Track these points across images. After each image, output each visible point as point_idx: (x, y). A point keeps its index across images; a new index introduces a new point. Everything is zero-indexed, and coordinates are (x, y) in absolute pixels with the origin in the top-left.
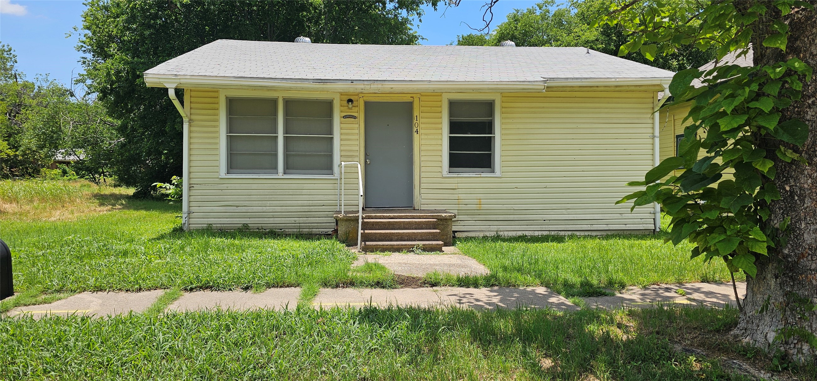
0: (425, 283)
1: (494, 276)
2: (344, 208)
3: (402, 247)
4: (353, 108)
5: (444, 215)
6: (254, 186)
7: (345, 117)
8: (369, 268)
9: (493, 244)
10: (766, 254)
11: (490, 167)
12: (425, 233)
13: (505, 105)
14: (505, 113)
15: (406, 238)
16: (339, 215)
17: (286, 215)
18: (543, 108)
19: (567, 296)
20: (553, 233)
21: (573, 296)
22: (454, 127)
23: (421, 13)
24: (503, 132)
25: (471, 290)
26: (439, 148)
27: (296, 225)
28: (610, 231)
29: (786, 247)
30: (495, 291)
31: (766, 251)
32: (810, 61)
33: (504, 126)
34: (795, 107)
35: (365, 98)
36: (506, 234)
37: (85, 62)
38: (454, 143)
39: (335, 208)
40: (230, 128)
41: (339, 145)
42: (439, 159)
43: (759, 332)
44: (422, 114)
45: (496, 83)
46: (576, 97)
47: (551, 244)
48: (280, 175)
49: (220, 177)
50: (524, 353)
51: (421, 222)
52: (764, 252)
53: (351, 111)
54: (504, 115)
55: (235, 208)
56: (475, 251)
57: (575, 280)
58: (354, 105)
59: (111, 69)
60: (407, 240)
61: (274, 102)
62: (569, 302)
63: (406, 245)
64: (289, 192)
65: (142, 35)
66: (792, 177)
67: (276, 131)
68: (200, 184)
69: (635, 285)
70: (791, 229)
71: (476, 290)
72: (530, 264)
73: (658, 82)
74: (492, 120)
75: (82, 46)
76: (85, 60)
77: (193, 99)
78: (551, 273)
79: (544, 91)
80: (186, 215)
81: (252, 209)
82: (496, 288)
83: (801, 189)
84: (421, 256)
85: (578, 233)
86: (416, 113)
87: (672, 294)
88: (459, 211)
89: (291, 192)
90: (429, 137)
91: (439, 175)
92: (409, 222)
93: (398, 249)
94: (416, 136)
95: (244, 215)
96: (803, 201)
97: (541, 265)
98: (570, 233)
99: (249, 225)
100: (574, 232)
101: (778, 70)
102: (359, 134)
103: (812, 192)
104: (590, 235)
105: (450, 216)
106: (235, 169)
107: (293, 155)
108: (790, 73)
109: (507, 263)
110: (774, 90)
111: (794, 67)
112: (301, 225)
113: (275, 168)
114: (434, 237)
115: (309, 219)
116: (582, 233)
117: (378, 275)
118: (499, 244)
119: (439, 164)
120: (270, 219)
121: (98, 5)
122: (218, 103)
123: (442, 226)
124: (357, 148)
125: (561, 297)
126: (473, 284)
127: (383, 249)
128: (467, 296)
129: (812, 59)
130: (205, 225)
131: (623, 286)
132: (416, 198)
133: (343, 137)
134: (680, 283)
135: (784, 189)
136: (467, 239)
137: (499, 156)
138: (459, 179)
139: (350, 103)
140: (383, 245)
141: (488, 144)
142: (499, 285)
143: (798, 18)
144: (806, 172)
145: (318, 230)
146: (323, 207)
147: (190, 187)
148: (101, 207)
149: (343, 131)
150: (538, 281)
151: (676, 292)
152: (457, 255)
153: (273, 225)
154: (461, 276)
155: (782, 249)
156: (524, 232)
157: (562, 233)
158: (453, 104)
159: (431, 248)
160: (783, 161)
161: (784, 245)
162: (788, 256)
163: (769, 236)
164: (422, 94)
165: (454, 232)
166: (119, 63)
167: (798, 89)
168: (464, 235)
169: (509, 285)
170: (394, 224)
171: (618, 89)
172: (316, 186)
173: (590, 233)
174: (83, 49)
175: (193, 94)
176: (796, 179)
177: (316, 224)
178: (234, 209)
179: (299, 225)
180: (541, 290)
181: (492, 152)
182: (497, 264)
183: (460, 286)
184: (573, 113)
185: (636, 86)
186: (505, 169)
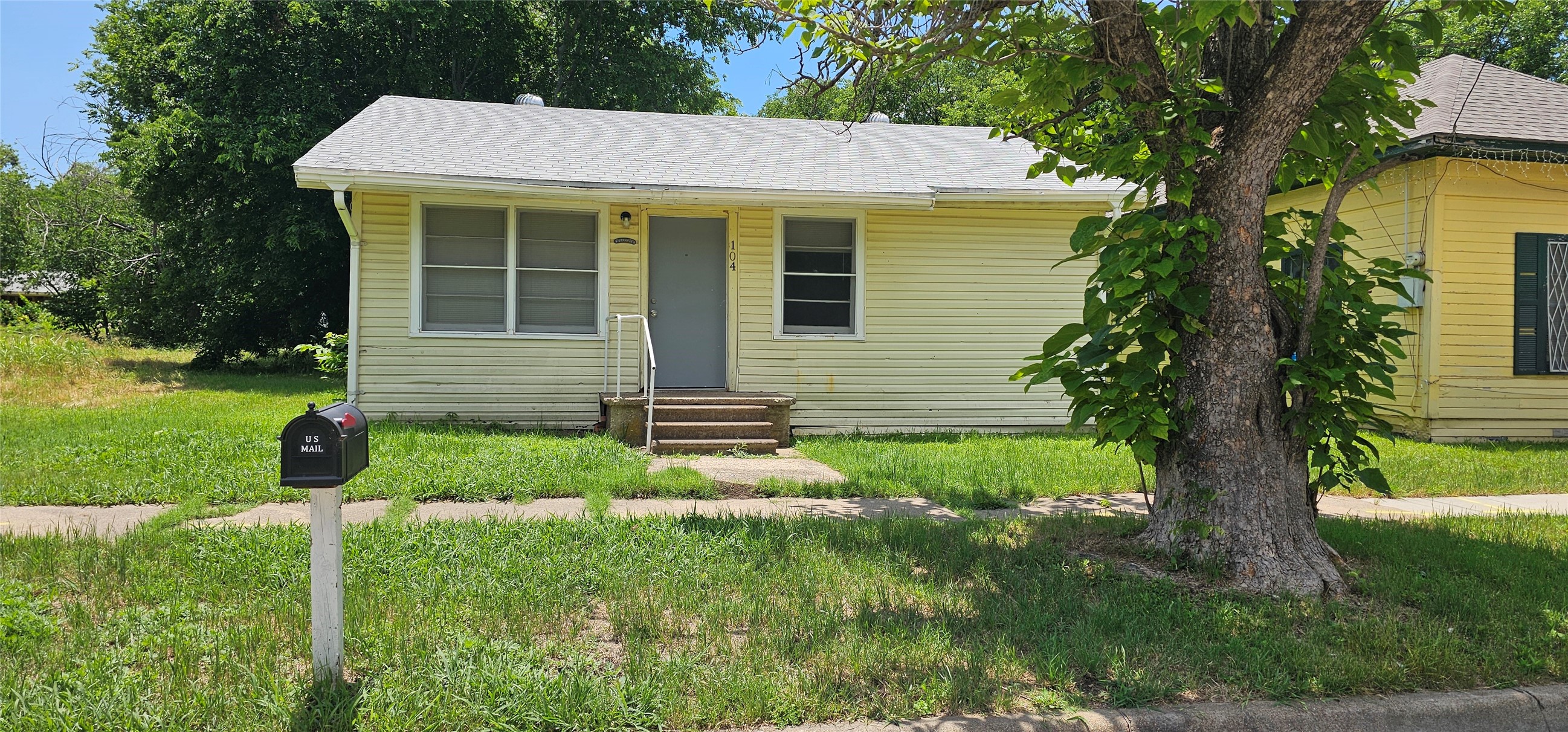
0: (758, 493)
1: (855, 484)
2: (621, 389)
3: (715, 447)
4: (631, 227)
5: (776, 399)
6: (468, 351)
7: (616, 241)
8: (675, 473)
9: (852, 445)
10: (1167, 439)
11: (848, 325)
12: (750, 426)
13: (871, 227)
14: (872, 241)
15: (720, 434)
16: (613, 399)
17: (518, 398)
18: (931, 233)
19: (952, 508)
20: (943, 430)
21: (960, 507)
22: (792, 260)
23: (728, 47)
24: (869, 270)
25: (823, 501)
26: (769, 294)
28: (1030, 428)
29: (1191, 431)
30: (856, 503)
31: (1167, 435)
32: (1221, 216)
33: (869, 261)
34: (1204, 270)
35: (650, 212)
36: (871, 430)
37: (96, 113)
38: (791, 286)
39: (599, 389)
40: (428, 256)
41: (607, 285)
42: (768, 310)
43: (1163, 532)
44: (741, 239)
45: (858, 195)
46: (981, 217)
47: (938, 444)
48: (511, 333)
49: (411, 335)
50: (893, 559)
51: (742, 410)
52: (1165, 436)
53: (626, 231)
54: (870, 244)
55: (435, 386)
56: (825, 454)
57: (966, 488)
58: (632, 221)
59: (168, 136)
60: (722, 438)
61: (501, 215)
62: (954, 514)
63: (721, 444)
64: (524, 361)
65: (223, 73)
66: (1198, 351)
67: (503, 261)
68: (377, 347)
69: (1047, 496)
70: (1196, 411)
71: (830, 501)
72: (905, 468)
73: (1104, 199)
74: (851, 250)
75: (90, 83)
76: (94, 110)
77: (367, 208)
78: (934, 479)
79: (932, 208)
80: (354, 397)
81: (464, 388)
82: (857, 499)
83: (1206, 364)
84: (744, 461)
85: (981, 430)
86: (732, 237)
87: (1094, 506)
88: (799, 395)
89: (527, 361)
90: (753, 275)
91: (768, 336)
92: (724, 410)
93: (709, 451)
94: (732, 275)
95: (450, 398)
96: (1208, 378)
97: (921, 470)
98: (969, 430)
99: (458, 414)
100: (974, 429)
101: (1181, 228)
102: (640, 269)
103: (1218, 368)
104: (999, 431)
105: (787, 401)
106: (434, 322)
107: (531, 301)
108: (1193, 232)
109: (873, 467)
110: (1176, 251)
111: (1198, 225)
112: (544, 414)
113: (501, 321)
114: (763, 433)
115: (557, 405)
116: (987, 431)
117: (691, 482)
118: (859, 445)
119: (768, 319)
120: (493, 405)
121: (125, 9)
122: (408, 215)
123: (775, 417)
124: (636, 291)
125: (944, 509)
126: (826, 494)
127: (687, 451)
128: (818, 507)
129: (1223, 215)
130: (385, 414)
131: (1030, 497)
132: (730, 372)
133: (614, 273)
134: (1107, 493)
135: (1191, 364)
136: (812, 438)
137: (863, 308)
138: (798, 343)
139: (626, 219)
140: (686, 444)
141: (845, 288)
142: (862, 495)
143: (1209, 166)
144: (1212, 346)
145: (571, 423)
146: (581, 386)
147: (361, 352)
148: (145, 385)
149: (614, 264)
150: (915, 490)
151: (1099, 504)
152: (799, 460)
153: (497, 414)
154: (808, 484)
155: (1187, 434)
156: (898, 428)
157: (956, 430)
158: (791, 226)
159: (759, 449)
160: (1187, 332)
161: (1189, 429)
162: (1193, 441)
163: (1173, 418)
164: (743, 208)
165: (793, 427)
166: (182, 123)
167: (1202, 251)
168: (806, 432)
169: (876, 495)
170: (700, 413)
171: (1044, 207)
172: (568, 352)
173: (998, 430)
174: (92, 89)
175: (367, 198)
176: (1202, 353)
177: (568, 414)
178: (433, 388)
179: (540, 414)
180: (919, 501)
181: (851, 302)
182: (858, 469)
183: (807, 496)
184: (977, 242)
185: (1072, 203)
186: (871, 329)
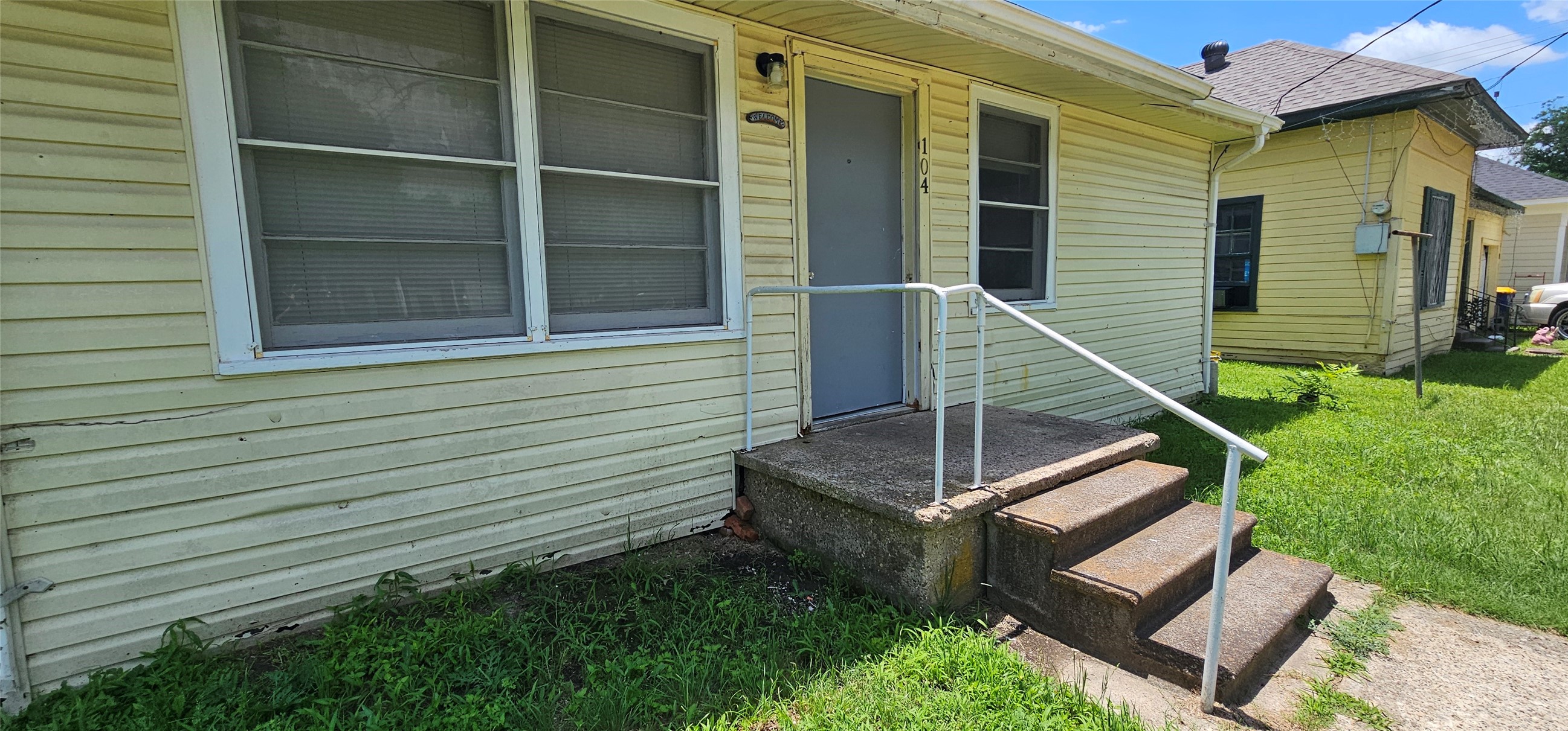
7: (750, 117)
11: (1030, 286)
13: (1064, 135)
14: (1063, 156)
22: (986, 180)
24: (1061, 202)
26: (965, 236)
27: (607, 525)
33: (1061, 188)
35: (807, 60)
38: (986, 224)
39: (734, 442)
40: (255, 110)
41: (738, 215)
42: (964, 266)
44: (933, 136)
48: (538, 338)
49: (225, 370)
53: (768, 97)
54: (1061, 160)
55: (332, 511)
67: (507, 148)
74: (1040, 170)
81: (425, 500)
86: (924, 130)
88: (995, 399)
89: (581, 404)
90: (947, 204)
91: (965, 310)
94: (924, 199)
95: (384, 535)
99: (412, 572)
102: (794, 182)
106: (299, 322)
107: (580, 254)
113: (505, 308)
120: (506, 526)
132: (922, 377)
133: (749, 189)
137: (1054, 258)
138: (995, 318)
145: (680, 525)
149: (747, 168)
153: (516, 547)
177: (676, 508)
178: (327, 520)
179: (621, 522)
181: (1034, 250)
184: (1140, 169)
186: (1061, 290)
